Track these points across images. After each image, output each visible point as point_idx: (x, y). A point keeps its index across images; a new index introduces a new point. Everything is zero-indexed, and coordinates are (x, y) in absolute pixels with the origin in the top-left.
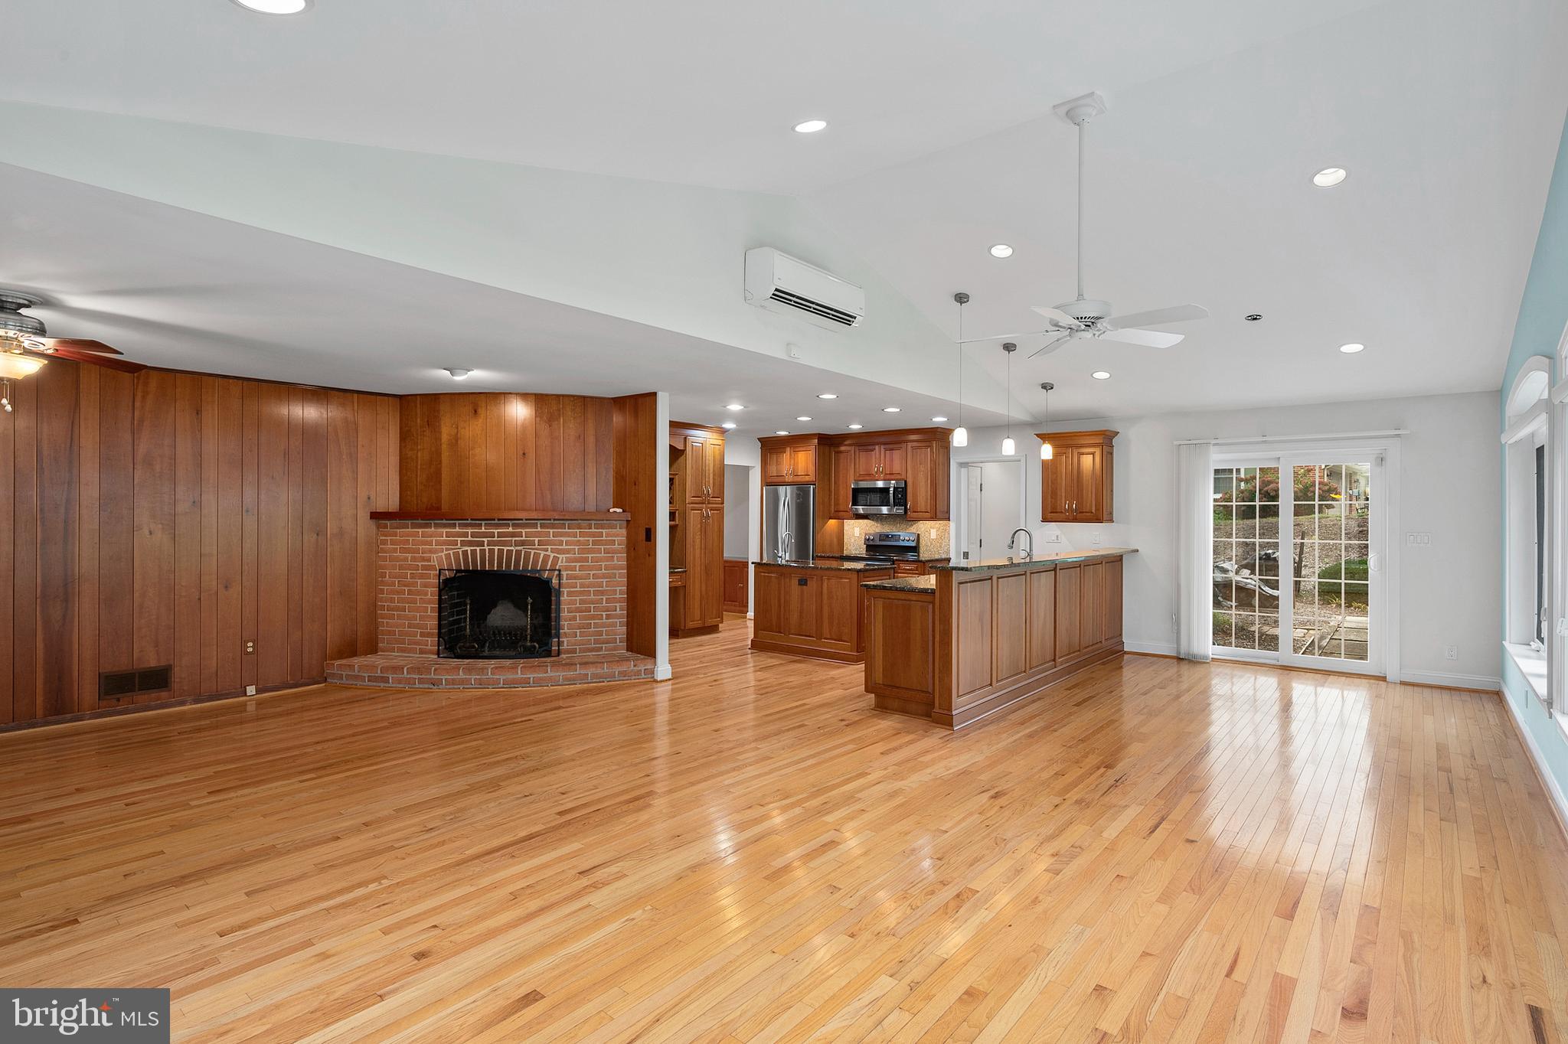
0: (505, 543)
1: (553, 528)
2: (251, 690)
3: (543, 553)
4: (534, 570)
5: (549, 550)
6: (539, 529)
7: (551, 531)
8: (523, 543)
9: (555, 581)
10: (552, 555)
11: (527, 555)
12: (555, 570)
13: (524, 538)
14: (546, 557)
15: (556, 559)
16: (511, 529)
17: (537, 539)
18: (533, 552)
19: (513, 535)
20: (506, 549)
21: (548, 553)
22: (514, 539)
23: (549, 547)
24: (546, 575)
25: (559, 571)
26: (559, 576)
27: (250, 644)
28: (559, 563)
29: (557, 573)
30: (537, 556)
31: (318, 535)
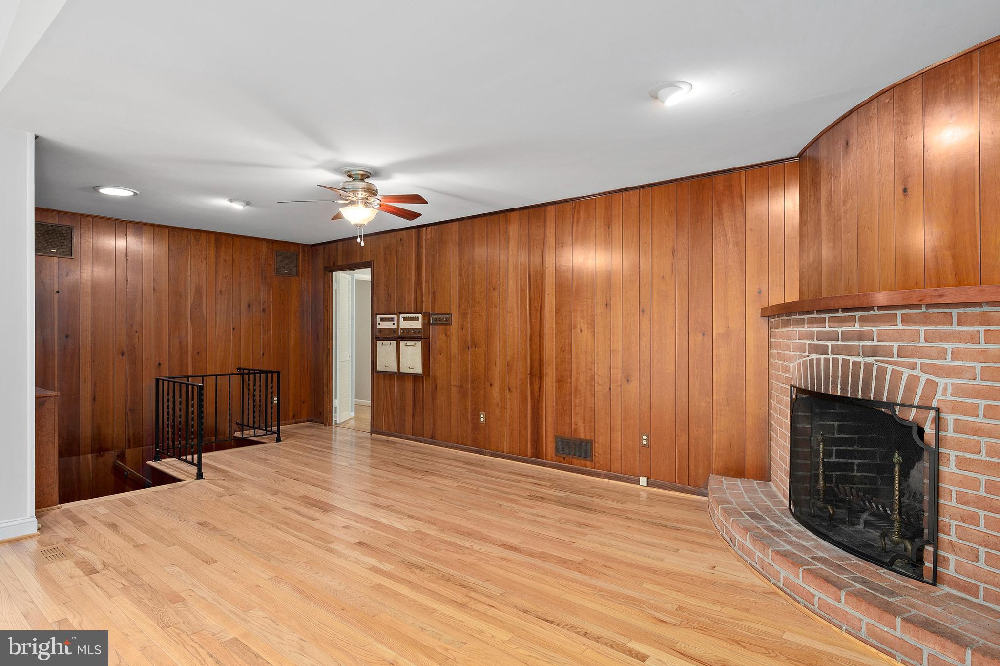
0: (848, 351)
1: (925, 323)
2: (643, 481)
3: (906, 373)
4: (891, 405)
5: (918, 366)
6: (900, 326)
7: (922, 329)
8: (874, 352)
9: (929, 430)
10: (924, 377)
11: (882, 372)
12: (931, 408)
13: (875, 343)
14: (913, 381)
15: (932, 386)
16: (857, 327)
17: (896, 345)
18: (890, 368)
19: (861, 337)
20: (852, 359)
21: (917, 372)
22: (862, 343)
23: (919, 362)
24: (912, 415)
25: (938, 410)
26: (938, 422)
27: (645, 437)
28: (939, 396)
29: (932, 414)
30: (897, 376)
31: (703, 335)
